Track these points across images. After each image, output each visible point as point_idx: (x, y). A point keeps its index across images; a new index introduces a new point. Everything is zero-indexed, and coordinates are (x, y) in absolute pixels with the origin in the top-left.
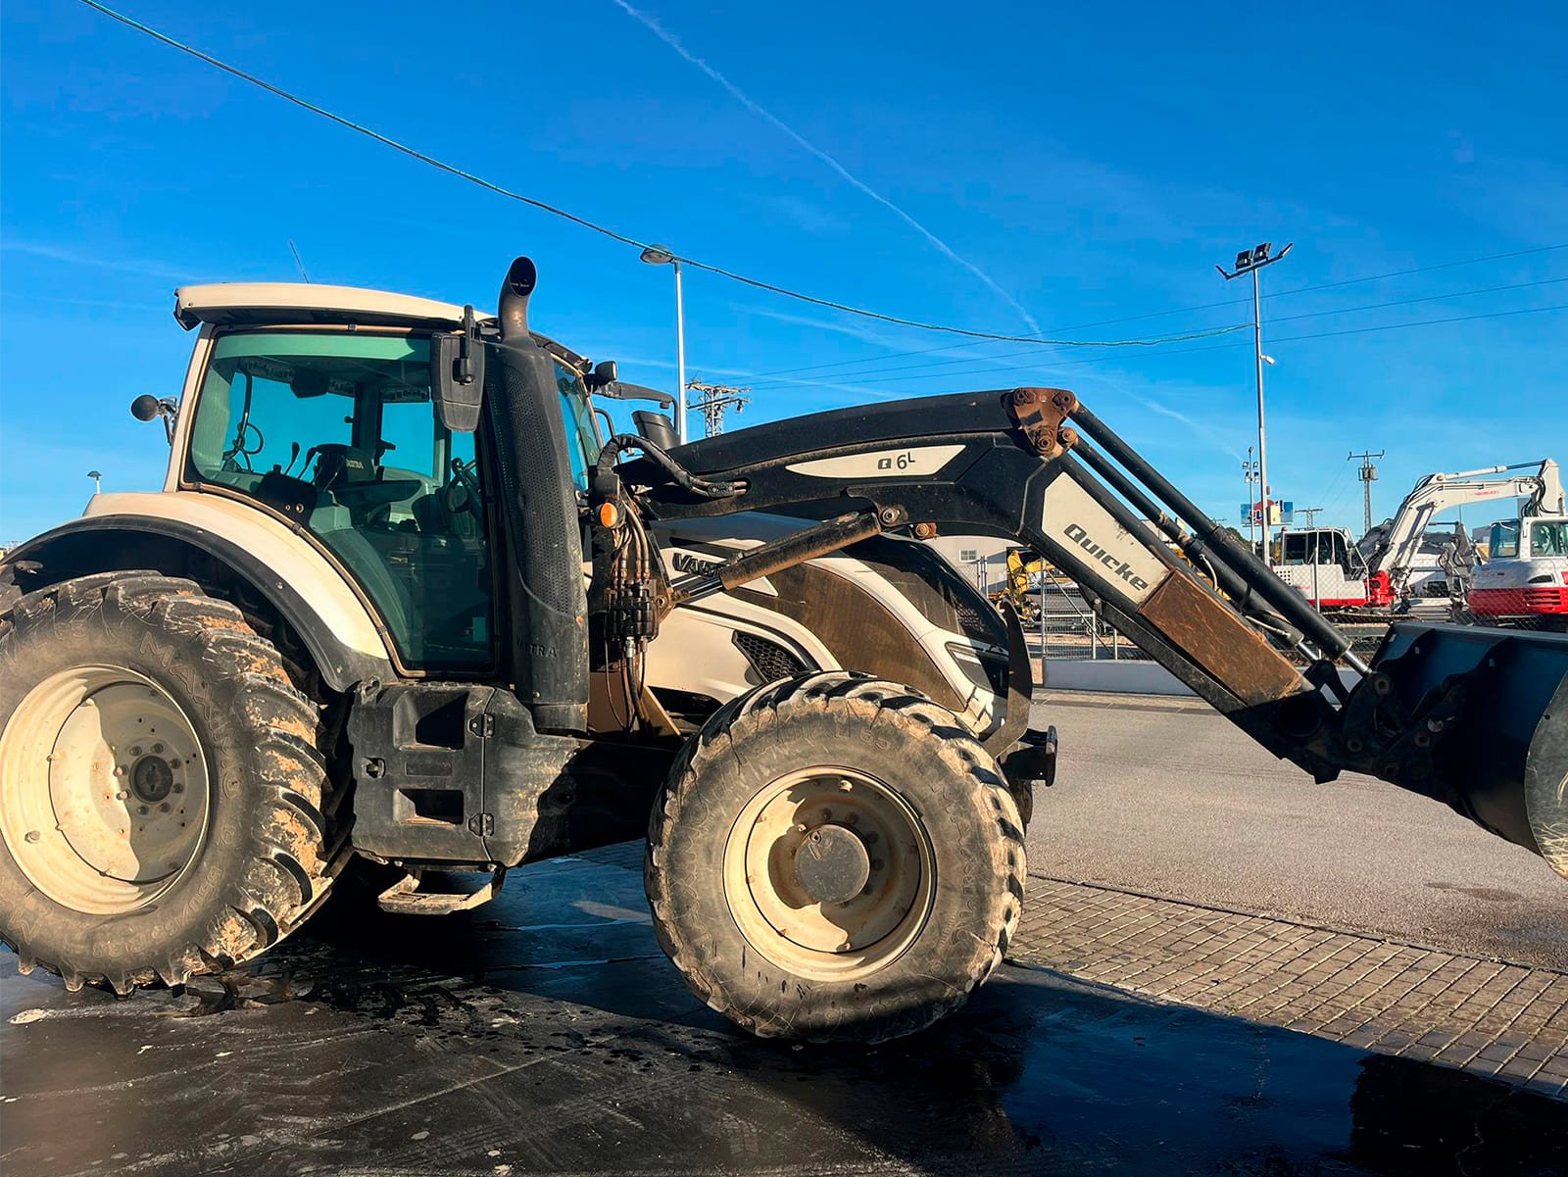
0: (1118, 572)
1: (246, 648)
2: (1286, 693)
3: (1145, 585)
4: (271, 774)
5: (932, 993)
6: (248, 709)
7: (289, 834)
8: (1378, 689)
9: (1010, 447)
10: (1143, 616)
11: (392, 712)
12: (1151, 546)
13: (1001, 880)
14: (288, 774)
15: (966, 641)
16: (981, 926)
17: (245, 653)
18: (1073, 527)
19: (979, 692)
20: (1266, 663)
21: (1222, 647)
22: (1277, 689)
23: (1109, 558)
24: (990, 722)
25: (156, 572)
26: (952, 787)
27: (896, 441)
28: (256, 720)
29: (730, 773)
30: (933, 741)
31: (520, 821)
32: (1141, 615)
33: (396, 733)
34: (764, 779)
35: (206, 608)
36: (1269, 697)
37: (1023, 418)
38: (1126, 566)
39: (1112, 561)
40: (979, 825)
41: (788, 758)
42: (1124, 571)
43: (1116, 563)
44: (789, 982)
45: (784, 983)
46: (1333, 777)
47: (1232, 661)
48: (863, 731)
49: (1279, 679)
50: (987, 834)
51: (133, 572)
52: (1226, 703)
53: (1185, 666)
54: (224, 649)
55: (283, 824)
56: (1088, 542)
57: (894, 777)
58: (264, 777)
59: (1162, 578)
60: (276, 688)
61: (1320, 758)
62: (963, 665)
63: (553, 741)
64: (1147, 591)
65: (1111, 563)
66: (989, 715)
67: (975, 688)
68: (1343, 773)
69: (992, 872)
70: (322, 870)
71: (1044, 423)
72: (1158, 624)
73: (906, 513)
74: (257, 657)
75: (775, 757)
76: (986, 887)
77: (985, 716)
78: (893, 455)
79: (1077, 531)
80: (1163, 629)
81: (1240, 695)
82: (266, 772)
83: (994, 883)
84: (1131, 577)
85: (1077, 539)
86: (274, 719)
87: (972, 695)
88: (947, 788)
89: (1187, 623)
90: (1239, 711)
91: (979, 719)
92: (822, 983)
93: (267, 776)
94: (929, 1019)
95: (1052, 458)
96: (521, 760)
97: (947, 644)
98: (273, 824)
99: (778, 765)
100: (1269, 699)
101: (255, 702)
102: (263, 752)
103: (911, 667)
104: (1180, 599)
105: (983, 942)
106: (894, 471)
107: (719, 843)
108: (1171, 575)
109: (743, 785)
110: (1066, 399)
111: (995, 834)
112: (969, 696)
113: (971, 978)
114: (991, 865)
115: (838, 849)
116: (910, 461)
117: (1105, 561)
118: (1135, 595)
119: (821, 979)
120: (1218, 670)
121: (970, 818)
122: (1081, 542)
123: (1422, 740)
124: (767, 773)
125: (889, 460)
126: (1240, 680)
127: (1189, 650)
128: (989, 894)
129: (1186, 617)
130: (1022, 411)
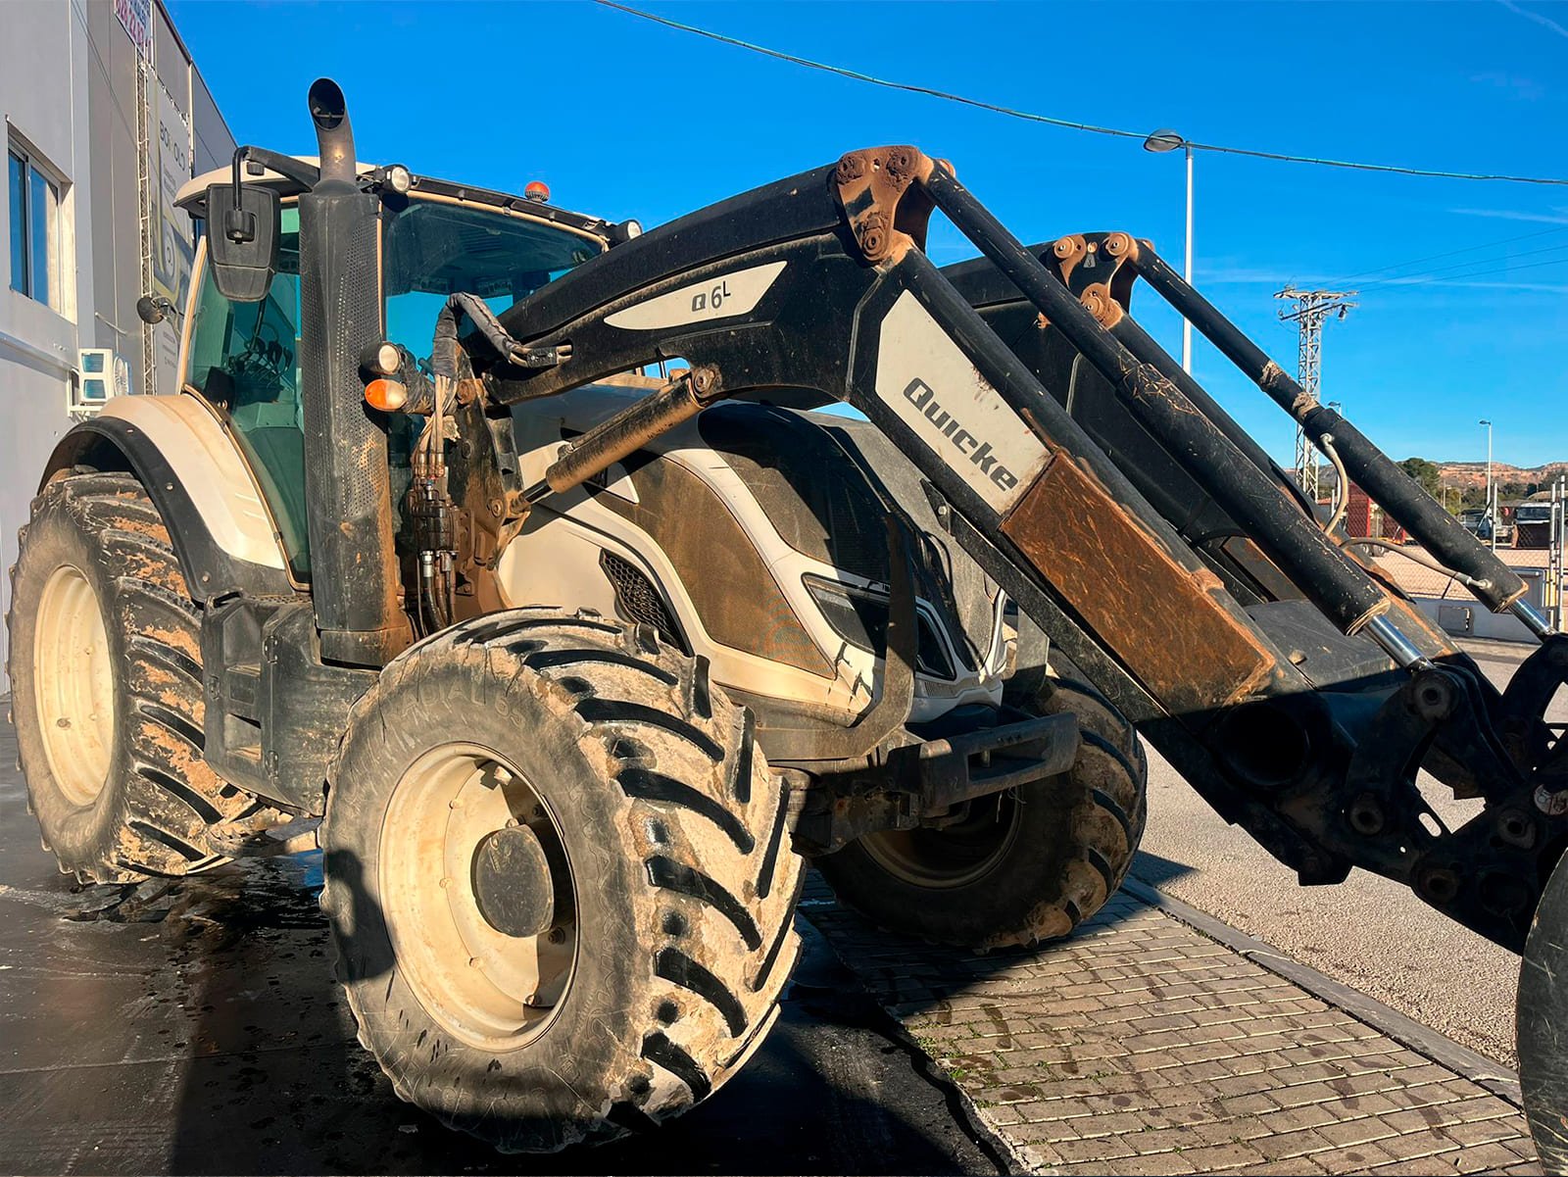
0: (975, 459)
1: (142, 552)
2: (1240, 694)
3: (1012, 482)
4: (138, 684)
5: (562, 1104)
6: (123, 615)
7: (164, 750)
8: (1422, 703)
9: (837, 255)
10: (1006, 536)
11: (222, 627)
12: (1025, 410)
13: (645, 955)
14: (158, 685)
15: (831, 572)
16: (620, 1021)
17: (140, 556)
18: (917, 383)
19: (851, 652)
20: (1204, 632)
21: (1127, 598)
22: (1222, 686)
23: (963, 434)
24: (870, 698)
25: (129, 473)
26: (591, 795)
27: (710, 267)
28: (129, 627)
29: (375, 738)
30: (574, 723)
31: (308, 765)
32: (1003, 533)
33: (228, 651)
34: (411, 752)
35: (123, 508)
36: (1206, 700)
37: (850, 204)
38: (987, 447)
39: (967, 439)
40: (621, 864)
41: (430, 727)
42: (983, 456)
43: (973, 443)
44: (430, 1034)
45: (424, 1034)
46: (1337, 876)
47: (1145, 625)
48: (498, 697)
49: (1226, 666)
50: (631, 880)
51: (109, 474)
52: (1132, 704)
53: (1068, 629)
54: (119, 552)
55: (153, 738)
56: (935, 407)
57: (533, 770)
58: (132, 687)
59: (1039, 469)
60: (152, 595)
61: (1306, 834)
62: (828, 610)
63: (338, 674)
64: (1015, 493)
65: (965, 443)
66: (867, 688)
67: (844, 646)
68: (1356, 873)
69: (635, 940)
70: (221, 789)
71: (874, 208)
72: (1028, 550)
73: (720, 376)
74: (152, 561)
75: (417, 723)
76: (626, 962)
77: (861, 689)
78: (706, 287)
79: (921, 391)
80: (1036, 561)
81: (1155, 690)
82: (133, 682)
83: (638, 959)
84: (993, 468)
85: (920, 404)
86: (148, 627)
87: (840, 655)
88: (585, 798)
89: (1072, 550)
90: (1154, 720)
91: (855, 693)
92: (464, 1045)
93: (135, 686)
94: (560, 1141)
95: (891, 266)
96: (302, 694)
97: (805, 575)
98: (141, 737)
99: (422, 734)
100: (1206, 704)
101: (133, 610)
102: (133, 661)
103: (762, 606)
104: (1063, 506)
105: (622, 1046)
106: (709, 314)
107: (373, 830)
108: (1053, 460)
109: (389, 756)
110: (903, 160)
111: (641, 880)
112: (836, 655)
113: (607, 1097)
114: (633, 928)
115: (517, 861)
116: (725, 295)
117: (957, 441)
118: (998, 498)
119: (465, 1040)
120: (1118, 639)
121: (610, 849)
122: (925, 409)
123: (1515, 828)
124: (412, 744)
125: (703, 296)
126: (1156, 662)
127: (1074, 600)
128: (629, 973)
129: (1071, 539)
130: (848, 193)
